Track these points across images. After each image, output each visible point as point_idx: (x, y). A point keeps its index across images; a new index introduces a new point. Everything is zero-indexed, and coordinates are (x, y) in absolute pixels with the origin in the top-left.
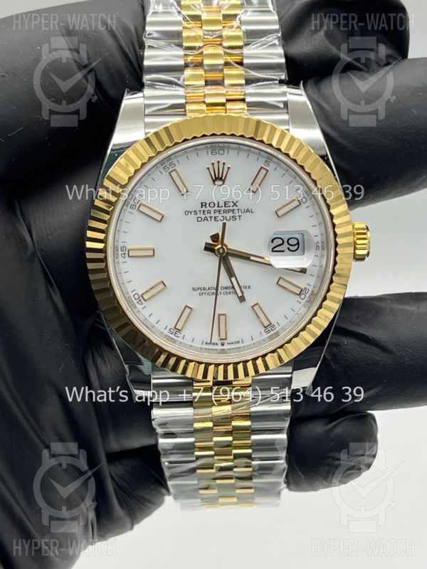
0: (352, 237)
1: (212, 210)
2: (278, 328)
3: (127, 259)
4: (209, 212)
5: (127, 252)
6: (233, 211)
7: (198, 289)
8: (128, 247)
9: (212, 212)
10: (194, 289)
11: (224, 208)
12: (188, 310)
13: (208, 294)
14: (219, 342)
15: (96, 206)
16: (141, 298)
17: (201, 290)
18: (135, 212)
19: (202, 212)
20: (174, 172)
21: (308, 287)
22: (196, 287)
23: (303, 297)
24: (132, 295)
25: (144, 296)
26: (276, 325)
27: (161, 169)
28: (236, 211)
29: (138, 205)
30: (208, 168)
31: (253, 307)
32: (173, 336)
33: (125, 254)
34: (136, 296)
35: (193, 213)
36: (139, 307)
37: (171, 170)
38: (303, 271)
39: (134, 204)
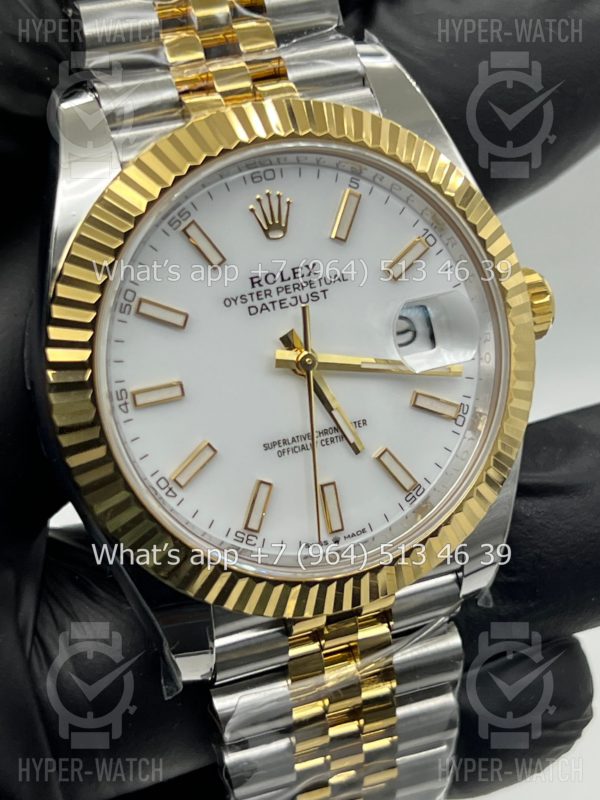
1: (273, 288)
3: (132, 413)
4: (268, 293)
5: (129, 400)
6: (310, 283)
7: (274, 444)
8: (131, 389)
9: (274, 293)
10: (266, 447)
11: (292, 281)
12: (265, 489)
13: (294, 450)
14: (330, 539)
15: (56, 319)
16: (173, 485)
17: (280, 446)
18: (131, 319)
19: (255, 296)
20: (193, 226)
21: (466, 401)
22: (269, 441)
25: (178, 479)
27: (165, 226)
28: (317, 284)
29: (134, 305)
30: (252, 210)
31: (379, 458)
32: (242, 546)
33: (126, 404)
34: (163, 483)
35: (239, 300)
36: (172, 501)
37: (184, 224)
39: (125, 303)
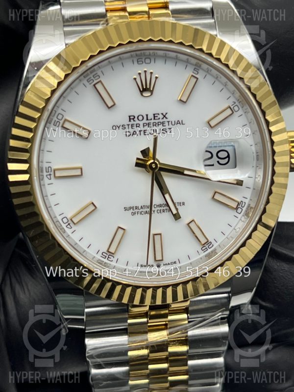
0: (288, 145)
1: (141, 123)
2: (216, 245)
3: (53, 180)
4: (138, 126)
5: (52, 173)
6: (163, 123)
7: (130, 208)
8: (54, 167)
9: (141, 126)
10: (126, 209)
11: (153, 121)
12: (120, 232)
13: (141, 213)
15: (17, 124)
16: (71, 222)
17: (133, 210)
19: (130, 126)
20: (100, 84)
21: (244, 200)
22: (128, 206)
23: (239, 210)
24: (59, 218)
25: (73, 220)
26: (213, 242)
27: (85, 82)
28: (166, 124)
29: (62, 122)
30: (135, 79)
31: (188, 224)
32: (105, 260)
33: (50, 175)
34: (65, 220)
35: (121, 127)
36: (69, 231)
37: (95, 82)
38: (240, 183)
39: (57, 120)
